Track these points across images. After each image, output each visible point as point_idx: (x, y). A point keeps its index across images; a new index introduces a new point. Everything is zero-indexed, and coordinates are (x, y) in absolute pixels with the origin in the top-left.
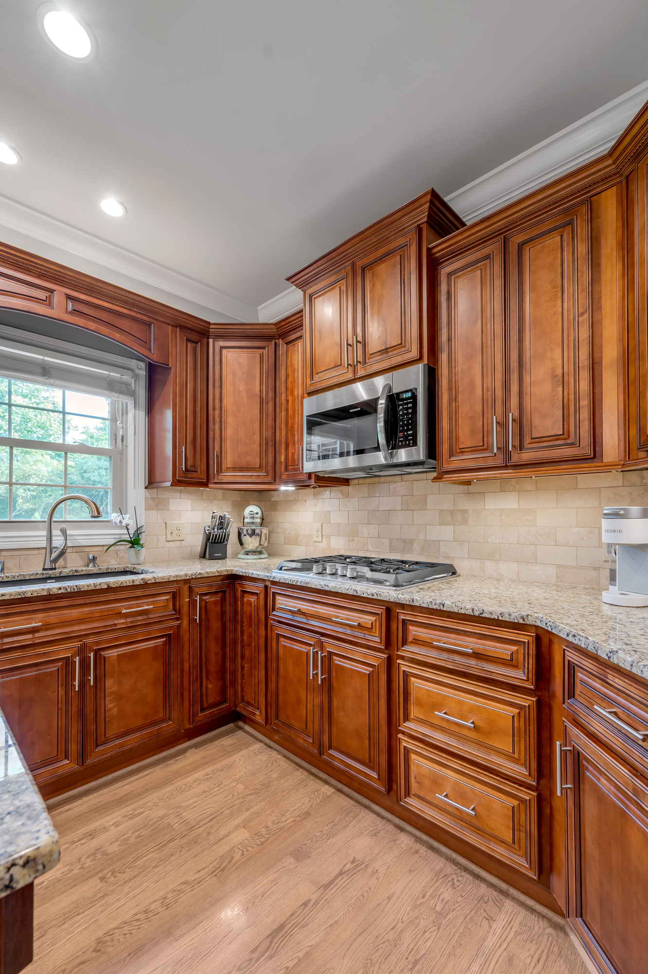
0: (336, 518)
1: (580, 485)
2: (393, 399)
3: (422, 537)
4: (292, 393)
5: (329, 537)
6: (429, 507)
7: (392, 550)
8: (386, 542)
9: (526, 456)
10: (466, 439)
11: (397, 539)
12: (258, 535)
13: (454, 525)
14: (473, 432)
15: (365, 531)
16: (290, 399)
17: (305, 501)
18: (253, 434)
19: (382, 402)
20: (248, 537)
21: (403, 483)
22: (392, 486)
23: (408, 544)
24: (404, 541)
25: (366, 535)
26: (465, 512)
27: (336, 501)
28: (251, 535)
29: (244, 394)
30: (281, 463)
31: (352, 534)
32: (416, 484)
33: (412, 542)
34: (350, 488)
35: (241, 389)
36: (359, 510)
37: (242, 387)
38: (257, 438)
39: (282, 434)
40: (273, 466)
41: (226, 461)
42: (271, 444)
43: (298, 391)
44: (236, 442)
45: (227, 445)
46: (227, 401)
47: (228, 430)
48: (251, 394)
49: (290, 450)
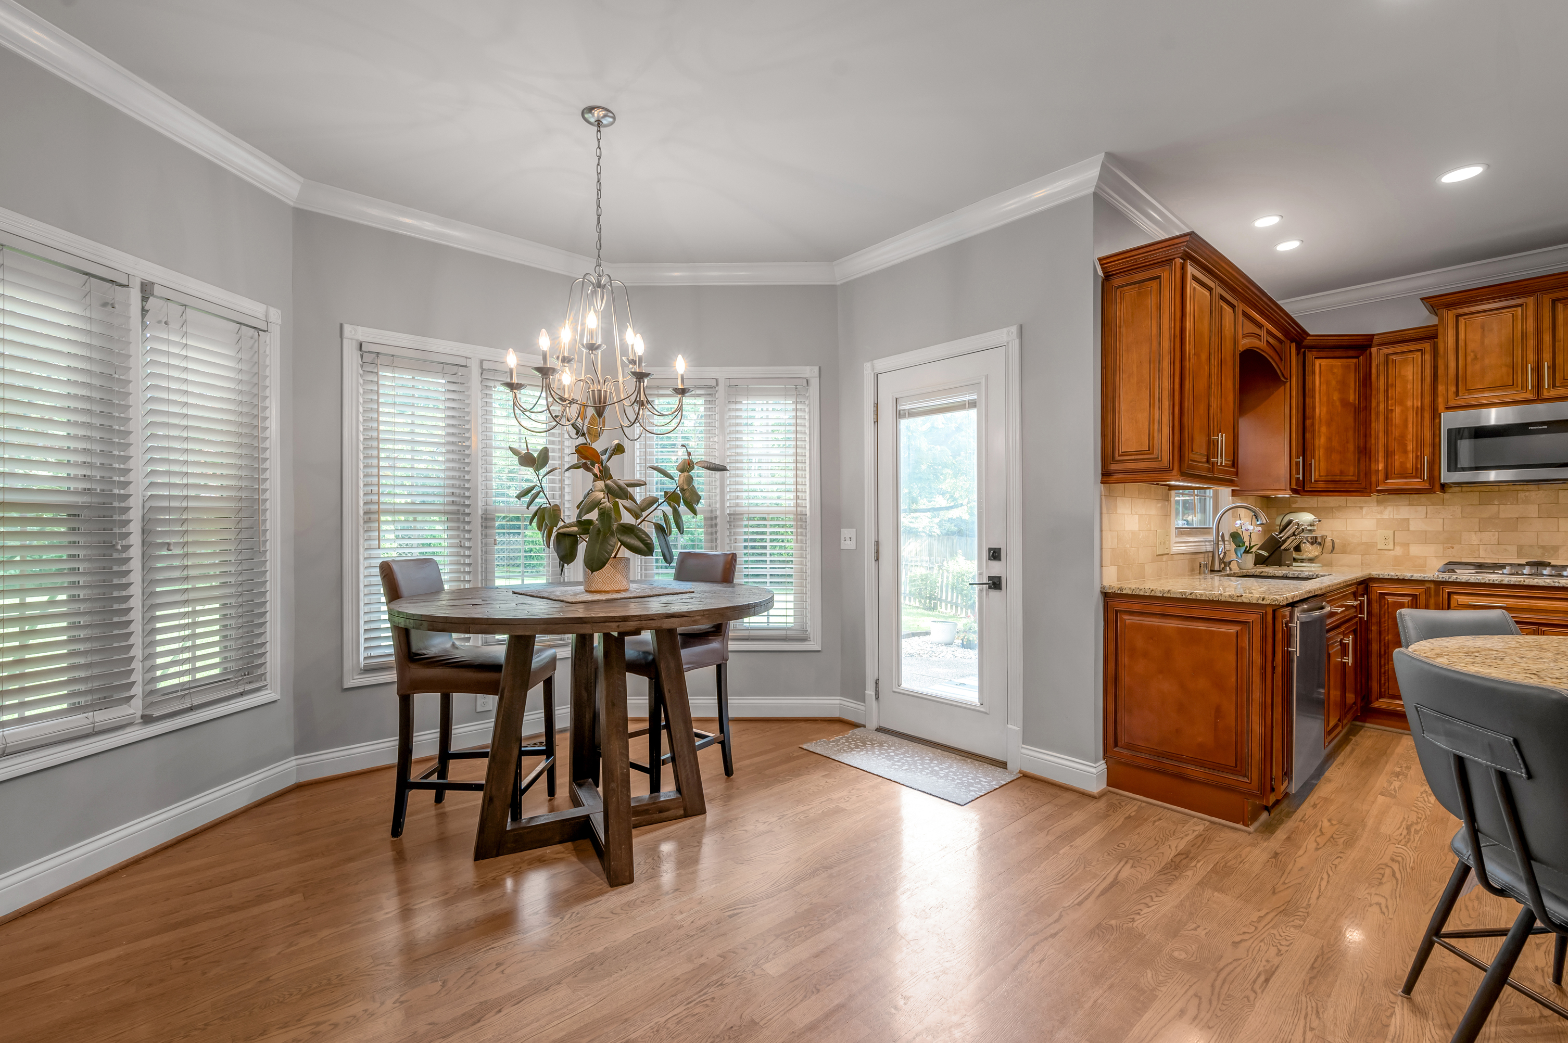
0: (1417, 525)
4: (1402, 403)
8: (1514, 549)
11: (1531, 546)
12: (1320, 544)
15: (1474, 538)
16: (1398, 410)
17: (1361, 508)
18: (1347, 442)
20: (1308, 545)
21: (1541, 492)
27: (1422, 509)
28: (1312, 544)
29: (1338, 404)
30: (1378, 471)
31: (1450, 540)
32: (1561, 493)
34: (1446, 496)
35: (1334, 398)
36: (1463, 517)
37: (1336, 396)
38: (1351, 447)
39: (1379, 443)
40: (1368, 474)
41: (1319, 470)
42: (1365, 452)
43: (1413, 402)
44: (1329, 450)
45: (1320, 453)
46: (1320, 410)
47: (1321, 439)
48: (1345, 403)
49: (1398, 459)
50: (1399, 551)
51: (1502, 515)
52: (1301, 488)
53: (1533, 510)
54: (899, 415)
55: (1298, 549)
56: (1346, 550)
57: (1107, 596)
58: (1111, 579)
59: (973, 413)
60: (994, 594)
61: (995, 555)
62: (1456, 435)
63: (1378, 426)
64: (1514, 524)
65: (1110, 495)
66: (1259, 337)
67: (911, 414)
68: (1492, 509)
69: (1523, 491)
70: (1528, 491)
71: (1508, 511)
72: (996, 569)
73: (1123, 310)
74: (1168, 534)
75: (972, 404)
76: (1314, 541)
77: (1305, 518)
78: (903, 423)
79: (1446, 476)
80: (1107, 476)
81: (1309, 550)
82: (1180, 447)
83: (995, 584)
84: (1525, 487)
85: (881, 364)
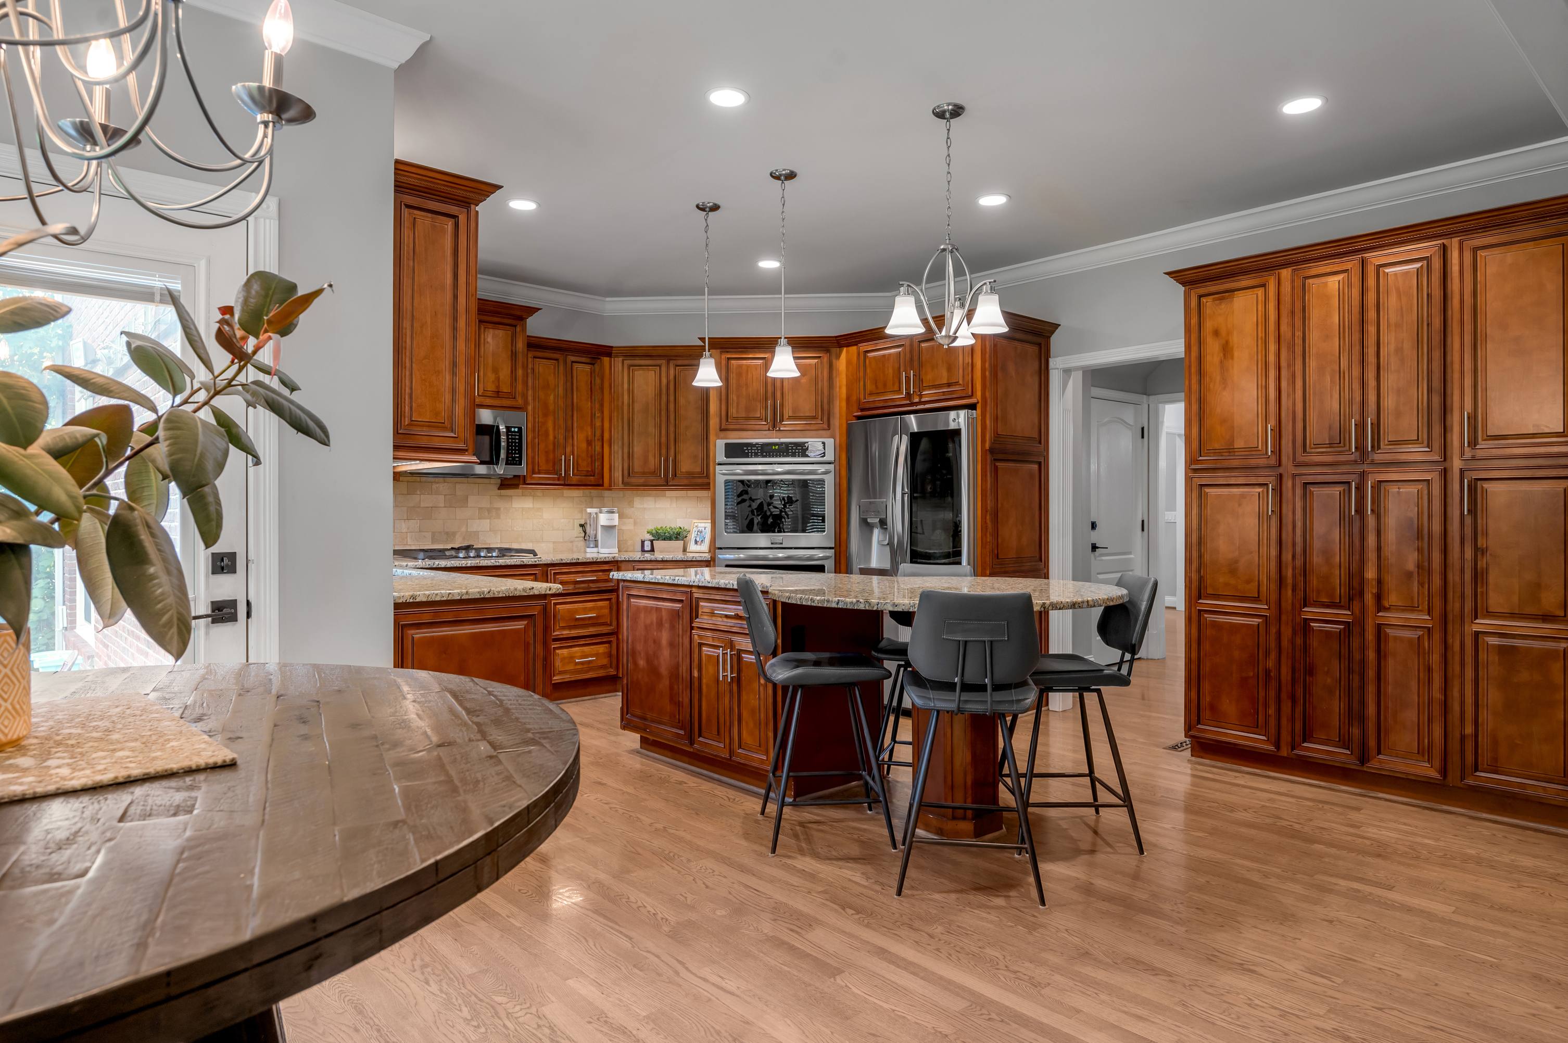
1: (565, 495)
3: (463, 529)
6: (469, 505)
7: (434, 541)
8: (429, 535)
11: (440, 532)
13: (490, 519)
14: (547, 461)
21: (446, 484)
22: (434, 486)
23: (450, 535)
24: (447, 533)
25: (405, 530)
26: (499, 509)
32: (458, 486)
33: (454, 534)
51: (423, 505)
53: (441, 500)
60: (221, 629)
64: (428, 513)
69: (435, 482)
70: (438, 483)
71: (426, 500)
72: (226, 587)
84: (437, 479)
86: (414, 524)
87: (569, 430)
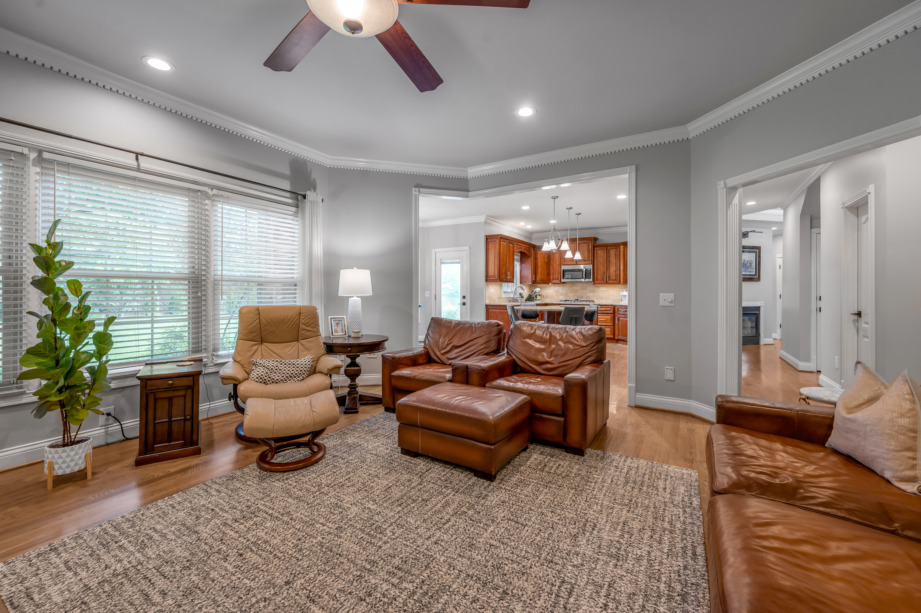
0: (561, 291)
2: (586, 270)
4: (556, 263)
5: (558, 296)
9: (610, 282)
10: (599, 278)
14: (601, 277)
15: (570, 294)
17: (551, 287)
18: (545, 271)
19: (584, 270)
21: (581, 284)
22: (578, 284)
23: (582, 297)
26: (596, 290)
27: (561, 287)
29: (543, 262)
31: (566, 295)
34: (564, 285)
36: (568, 290)
37: (542, 260)
39: (552, 272)
40: (550, 279)
41: (539, 277)
42: (549, 274)
43: (558, 263)
44: (541, 273)
45: (539, 274)
46: (539, 264)
47: (539, 270)
48: (545, 262)
49: (555, 276)
50: (557, 298)
52: (535, 282)
53: (579, 288)
54: (442, 263)
55: (536, 297)
56: (547, 297)
57: (486, 306)
58: (488, 302)
59: (459, 264)
60: (464, 306)
61: (464, 297)
62: (564, 271)
63: (551, 268)
65: (487, 284)
66: (522, 248)
67: (444, 263)
68: (573, 288)
71: (575, 288)
72: (464, 300)
73: (491, 245)
74: (501, 293)
75: (459, 263)
76: (539, 295)
77: (538, 289)
78: (442, 265)
79: (563, 280)
80: (487, 280)
81: (539, 298)
82: (499, 275)
83: (464, 304)
85: (437, 250)
86: (573, 294)
87: (608, 268)
